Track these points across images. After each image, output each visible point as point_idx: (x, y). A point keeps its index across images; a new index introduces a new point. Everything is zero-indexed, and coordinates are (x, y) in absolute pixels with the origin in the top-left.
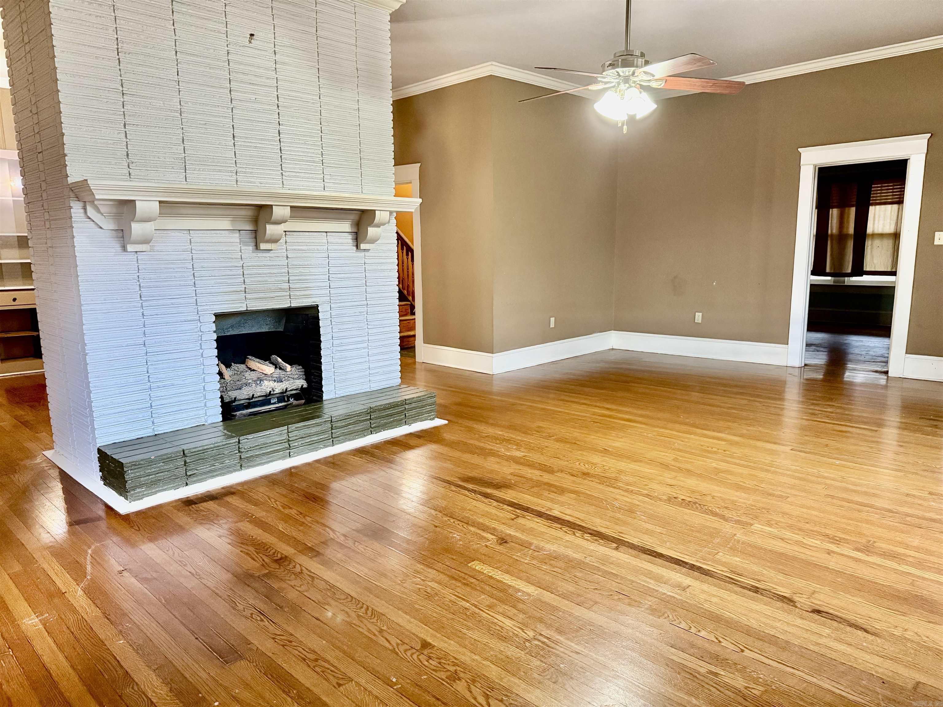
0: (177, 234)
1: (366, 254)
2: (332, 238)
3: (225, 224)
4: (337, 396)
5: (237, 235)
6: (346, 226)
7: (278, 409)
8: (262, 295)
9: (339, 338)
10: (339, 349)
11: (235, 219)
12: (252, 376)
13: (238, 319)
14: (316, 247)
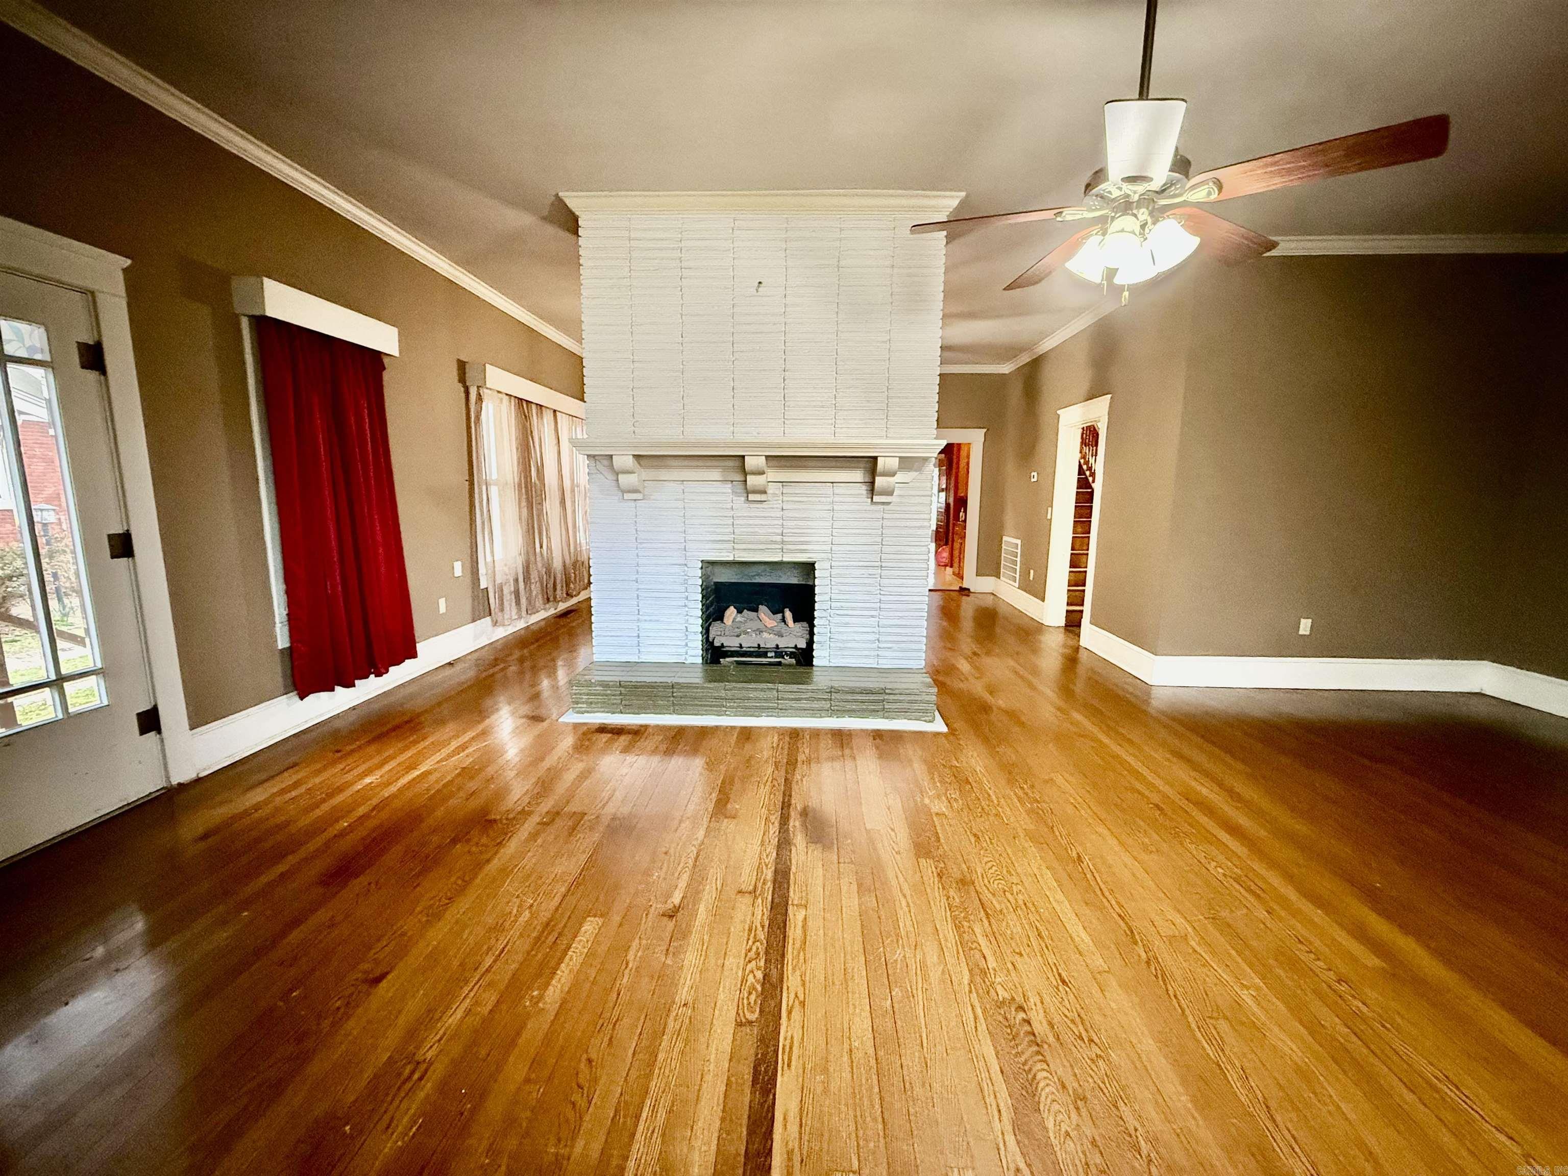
0: (672, 484)
1: (886, 507)
2: (839, 489)
3: (716, 474)
4: (831, 665)
5: (730, 485)
6: (858, 475)
7: (771, 664)
8: (750, 546)
9: (838, 601)
10: (838, 612)
11: (725, 468)
12: (756, 625)
13: (763, 567)
14: (817, 500)
